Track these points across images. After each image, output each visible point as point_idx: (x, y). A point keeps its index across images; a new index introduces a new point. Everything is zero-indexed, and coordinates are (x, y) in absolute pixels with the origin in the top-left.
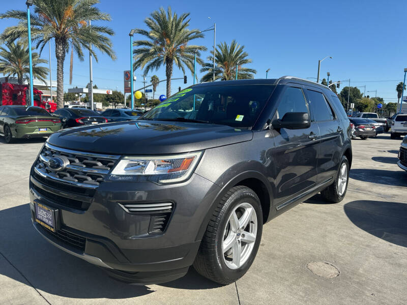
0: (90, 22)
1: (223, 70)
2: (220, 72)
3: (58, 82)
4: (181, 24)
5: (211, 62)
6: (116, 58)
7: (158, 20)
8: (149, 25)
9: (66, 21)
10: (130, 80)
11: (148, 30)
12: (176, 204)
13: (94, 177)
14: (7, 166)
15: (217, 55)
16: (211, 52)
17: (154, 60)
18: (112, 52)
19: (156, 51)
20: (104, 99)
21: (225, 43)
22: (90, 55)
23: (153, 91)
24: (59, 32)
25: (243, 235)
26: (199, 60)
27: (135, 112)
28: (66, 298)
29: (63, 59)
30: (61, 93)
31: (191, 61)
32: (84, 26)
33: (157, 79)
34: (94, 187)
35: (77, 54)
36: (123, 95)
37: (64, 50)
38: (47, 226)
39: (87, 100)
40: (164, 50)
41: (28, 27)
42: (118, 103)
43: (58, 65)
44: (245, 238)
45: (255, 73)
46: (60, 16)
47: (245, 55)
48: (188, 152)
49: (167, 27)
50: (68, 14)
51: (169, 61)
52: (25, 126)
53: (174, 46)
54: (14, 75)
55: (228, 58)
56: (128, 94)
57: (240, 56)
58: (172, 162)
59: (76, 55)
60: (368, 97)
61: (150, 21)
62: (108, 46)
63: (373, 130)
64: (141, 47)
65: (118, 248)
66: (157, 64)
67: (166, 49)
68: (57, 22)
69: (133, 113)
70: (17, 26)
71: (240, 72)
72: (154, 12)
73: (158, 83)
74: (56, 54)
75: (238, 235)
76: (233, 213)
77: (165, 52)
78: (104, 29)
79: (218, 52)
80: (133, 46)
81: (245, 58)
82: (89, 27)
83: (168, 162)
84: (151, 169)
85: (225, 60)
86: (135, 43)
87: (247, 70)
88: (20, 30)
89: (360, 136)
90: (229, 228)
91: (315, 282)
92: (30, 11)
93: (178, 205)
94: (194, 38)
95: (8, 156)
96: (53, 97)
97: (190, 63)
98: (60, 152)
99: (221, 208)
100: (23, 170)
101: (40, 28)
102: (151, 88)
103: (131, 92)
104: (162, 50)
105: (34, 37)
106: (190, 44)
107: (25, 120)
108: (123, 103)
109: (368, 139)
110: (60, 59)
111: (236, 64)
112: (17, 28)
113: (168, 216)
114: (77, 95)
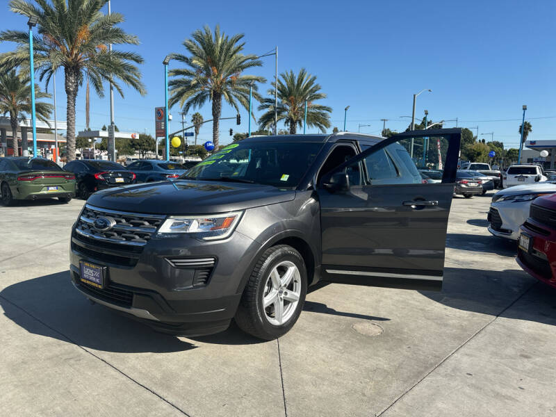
0: (112, 47)
1: (288, 107)
2: (285, 110)
3: (68, 124)
4: (233, 49)
5: (272, 97)
6: (146, 93)
7: (202, 43)
8: (189, 48)
9: (79, 45)
10: (163, 120)
11: (189, 55)
12: (218, 259)
13: (141, 235)
14: (16, 234)
15: (280, 87)
16: (272, 84)
17: (196, 94)
18: (141, 85)
19: (198, 83)
20: (127, 146)
21: (291, 72)
22: (111, 88)
23: (195, 134)
24: (70, 60)
25: (286, 293)
26: (256, 95)
27: (172, 164)
28: (112, 353)
29: (75, 95)
30: (72, 140)
31: (245, 97)
32: (104, 52)
33: (201, 117)
34: (142, 245)
35: (95, 88)
36: (153, 140)
37: (77, 82)
38: (94, 284)
39: (105, 147)
40: (209, 82)
41: (29, 53)
42: (147, 150)
43: (68, 102)
44: (288, 296)
45: (330, 112)
46: (72, 39)
47: (317, 88)
48: (230, 211)
49: (213, 51)
50: (83, 35)
51: (216, 96)
52: (29, 184)
53: (222, 76)
54: (5, 114)
55: (294, 92)
56: (160, 139)
57: (310, 89)
58: (214, 220)
59: (93, 90)
60: (484, 141)
61: (190, 43)
62: (136, 77)
63: (479, 185)
64: (180, 77)
65: (165, 300)
66: (200, 99)
67: (212, 80)
68: (67, 47)
69: (169, 166)
70: (15, 52)
71: (310, 111)
72: (195, 31)
73: (202, 123)
74: (66, 88)
75: (281, 292)
76: (275, 270)
77: (211, 84)
78: (130, 56)
79: (282, 85)
80: (169, 76)
81: (317, 92)
82: (109, 53)
83: (210, 220)
84: (194, 228)
85: (290, 94)
86: (171, 72)
87: (320, 108)
88: (18, 56)
89: (463, 194)
90: (270, 285)
91: (358, 339)
92: (33, 33)
93: (220, 260)
94: (249, 66)
95: (12, 222)
96: (58, 143)
97: (244, 100)
98: (104, 213)
99: (262, 265)
100: (37, 238)
101: (45, 55)
102: (193, 130)
103: (165, 135)
104: (208, 82)
105: (38, 66)
106: (244, 75)
107: (29, 176)
108: (154, 150)
109: (473, 197)
110: (71, 94)
111: (305, 100)
112: (14, 54)
113: (210, 270)
114: (90, 140)
